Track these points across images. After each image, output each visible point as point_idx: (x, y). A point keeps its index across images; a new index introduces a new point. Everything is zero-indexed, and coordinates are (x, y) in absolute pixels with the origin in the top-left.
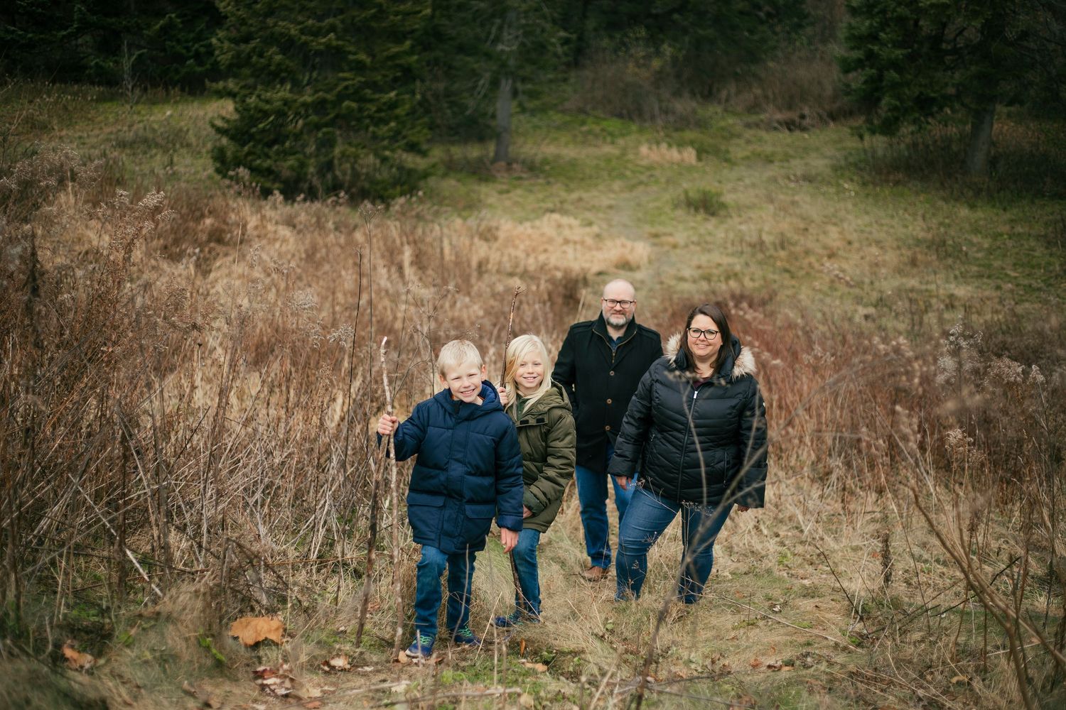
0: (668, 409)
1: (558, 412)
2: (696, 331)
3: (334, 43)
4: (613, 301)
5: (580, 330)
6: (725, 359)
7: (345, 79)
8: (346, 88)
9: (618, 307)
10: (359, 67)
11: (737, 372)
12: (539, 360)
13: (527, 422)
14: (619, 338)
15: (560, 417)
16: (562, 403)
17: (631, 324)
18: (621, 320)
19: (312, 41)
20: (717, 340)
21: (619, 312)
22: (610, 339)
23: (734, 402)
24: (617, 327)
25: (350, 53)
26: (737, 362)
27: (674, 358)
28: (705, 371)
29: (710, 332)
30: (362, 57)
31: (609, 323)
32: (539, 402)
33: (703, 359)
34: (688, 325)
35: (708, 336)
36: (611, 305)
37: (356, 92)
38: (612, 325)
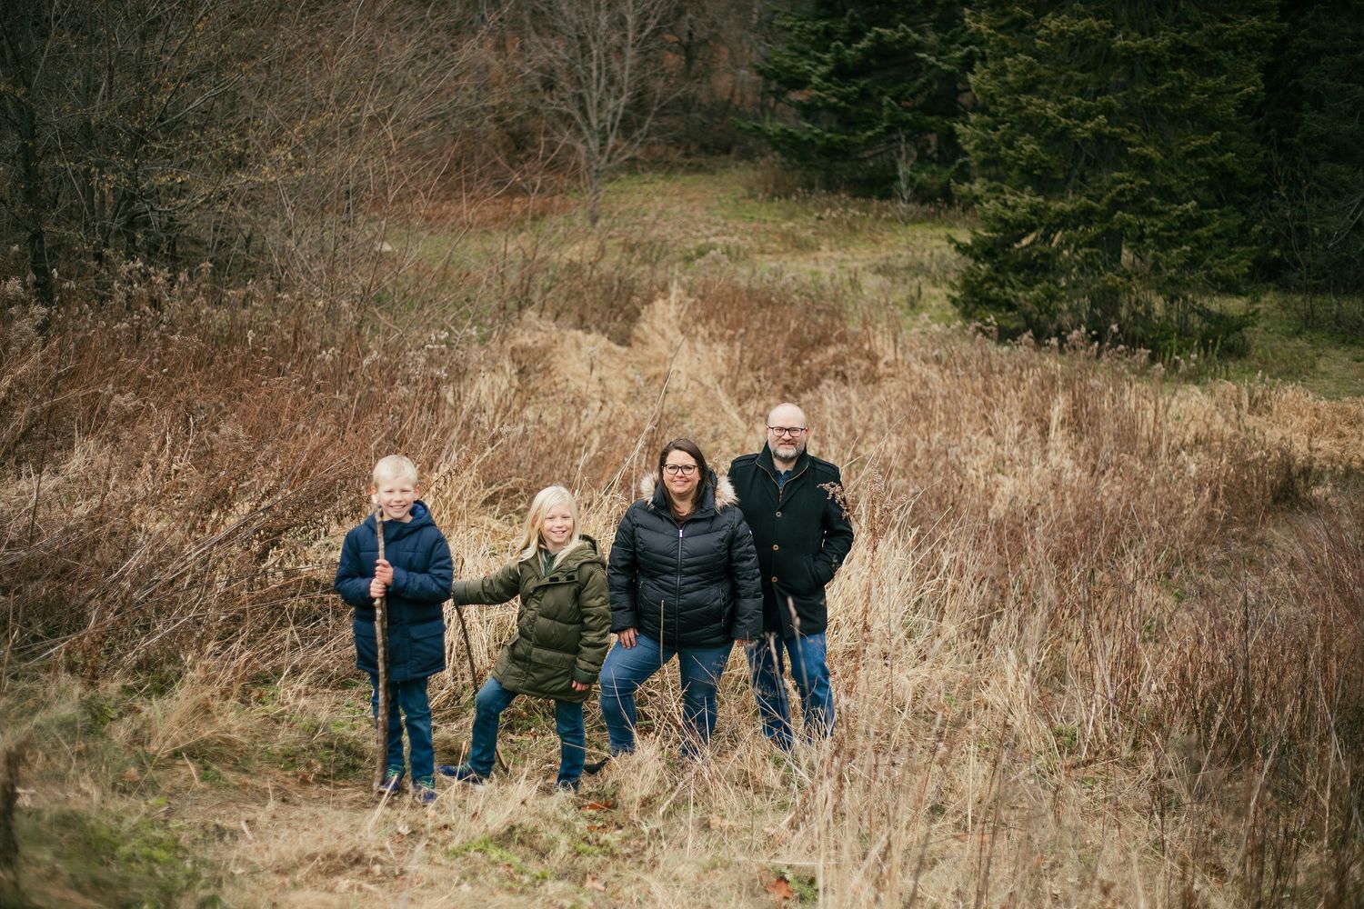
0: (656, 552)
1: (588, 568)
2: (673, 467)
3: (1107, 130)
4: (781, 429)
5: (742, 464)
6: (705, 493)
7: (1121, 181)
8: (1122, 193)
9: (787, 436)
10: (1145, 165)
11: (719, 503)
12: (568, 513)
13: (557, 579)
14: (787, 472)
15: (591, 574)
16: (595, 558)
17: (802, 456)
18: (790, 451)
19: (1076, 126)
20: (694, 475)
21: (788, 442)
22: (778, 474)
23: (722, 534)
24: (786, 460)
25: (1130, 144)
26: (718, 494)
27: (651, 499)
28: (685, 508)
29: (688, 468)
30: (1149, 150)
31: (776, 456)
32: (568, 558)
33: (682, 496)
34: (663, 463)
35: (686, 472)
36: (777, 433)
37: (1136, 200)
38: (780, 458)
